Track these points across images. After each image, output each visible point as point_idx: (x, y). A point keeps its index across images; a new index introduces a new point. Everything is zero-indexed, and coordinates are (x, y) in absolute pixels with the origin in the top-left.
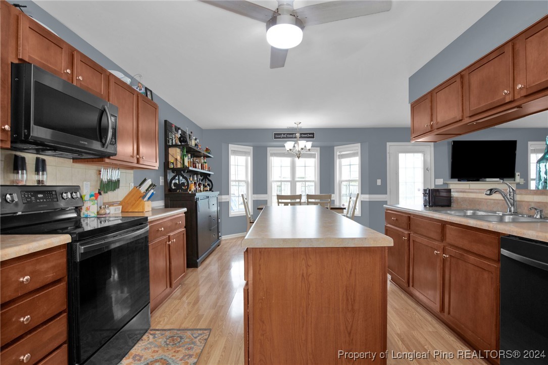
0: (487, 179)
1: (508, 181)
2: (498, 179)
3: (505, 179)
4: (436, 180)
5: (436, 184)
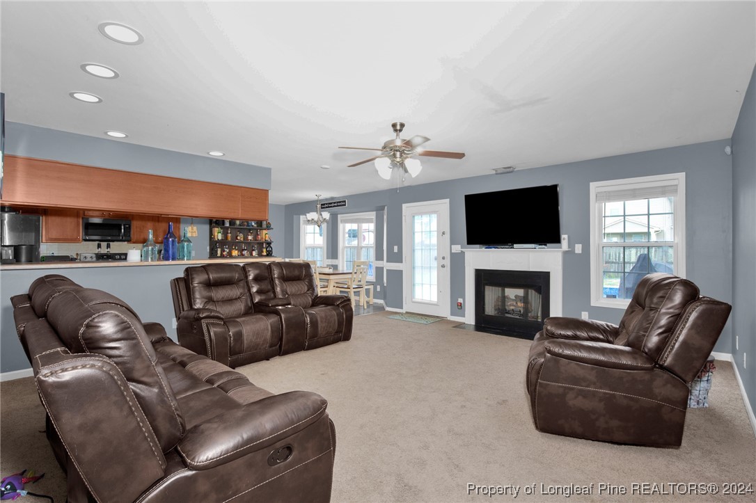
1: (550, 248)
4: (453, 246)
5: (453, 251)
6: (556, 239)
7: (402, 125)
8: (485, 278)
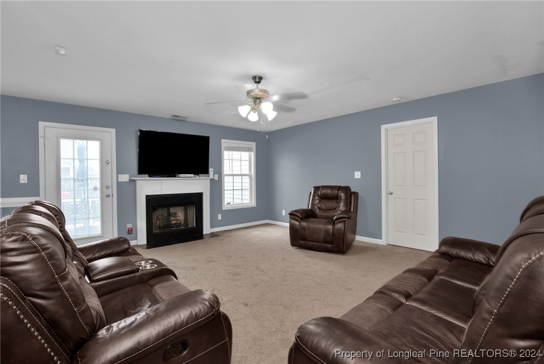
0: (181, 175)
1: (202, 177)
2: (192, 175)
3: (200, 175)
4: (119, 175)
5: (119, 181)
6: (206, 172)
7: (261, 78)
8: (155, 203)
